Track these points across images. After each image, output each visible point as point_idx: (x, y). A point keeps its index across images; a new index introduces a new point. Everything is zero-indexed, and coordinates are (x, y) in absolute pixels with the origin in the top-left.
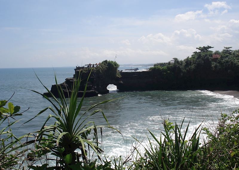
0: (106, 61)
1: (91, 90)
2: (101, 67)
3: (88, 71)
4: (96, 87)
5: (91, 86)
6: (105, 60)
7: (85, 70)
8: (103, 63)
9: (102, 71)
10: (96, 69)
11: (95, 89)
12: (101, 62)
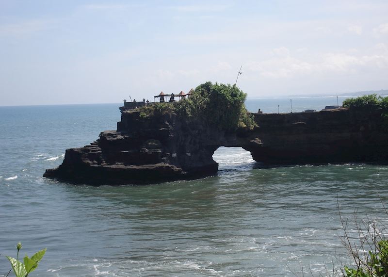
0: (206, 86)
1: (159, 162)
2: (191, 102)
3: (152, 113)
4: (174, 155)
5: (160, 151)
6: (204, 83)
7: (145, 110)
8: (197, 90)
9: (193, 111)
10: (175, 106)
11: (172, 160)
12: (194, 89)
